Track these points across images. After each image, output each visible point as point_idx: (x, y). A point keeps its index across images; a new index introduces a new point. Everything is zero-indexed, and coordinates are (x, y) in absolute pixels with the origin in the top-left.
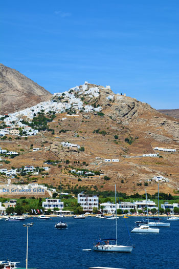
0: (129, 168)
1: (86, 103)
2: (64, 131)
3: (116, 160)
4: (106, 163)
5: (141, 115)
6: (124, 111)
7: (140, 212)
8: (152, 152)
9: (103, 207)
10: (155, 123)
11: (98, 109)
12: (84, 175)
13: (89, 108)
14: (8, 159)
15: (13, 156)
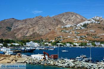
2: (90, 28)
4: (101, 35)
9: (101, 45)
11: (99, 22)
12: (96, 38)
14: (78, 34)
15: (79, 33)
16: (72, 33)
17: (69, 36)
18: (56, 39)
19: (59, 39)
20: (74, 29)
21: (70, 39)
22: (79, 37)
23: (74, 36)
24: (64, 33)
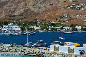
16: (85, 10)
17: (78, 15)
18: (57, 20)
19: (63, 20)
21: (79, 20)
24: (71, 10)
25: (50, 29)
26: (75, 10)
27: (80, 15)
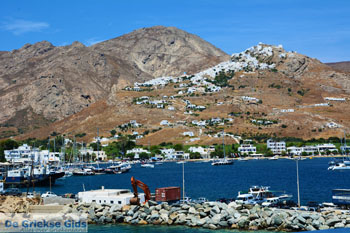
0: (304, 117)
1: (261, 62)
2: (243, 87)
3: (292, 110)
4: (282, 113)
5: (311, 69)
6: (296, 67)
7: (323, 154)
8: (323, 102)
9: (289, 150)
10: (324, 76)
11: (271, 66)
12: (263, 124)
13: (263, 66)
14: (198, 112)
15: (201, 110)
16: (177, 109)
17: (164, 122)
18: (113, 133)
19: (128, 133)
20: (180, 93)
21: (170, 133)
22: (204, 123)
23: (182, 118)
24: (144, 110)
25: (137, 156)
26: (153, 110)
27: (169, 120)
